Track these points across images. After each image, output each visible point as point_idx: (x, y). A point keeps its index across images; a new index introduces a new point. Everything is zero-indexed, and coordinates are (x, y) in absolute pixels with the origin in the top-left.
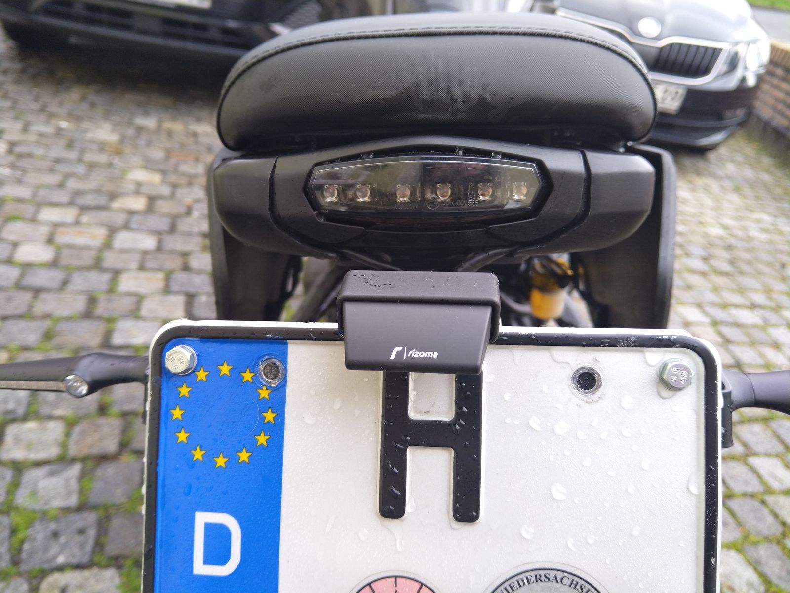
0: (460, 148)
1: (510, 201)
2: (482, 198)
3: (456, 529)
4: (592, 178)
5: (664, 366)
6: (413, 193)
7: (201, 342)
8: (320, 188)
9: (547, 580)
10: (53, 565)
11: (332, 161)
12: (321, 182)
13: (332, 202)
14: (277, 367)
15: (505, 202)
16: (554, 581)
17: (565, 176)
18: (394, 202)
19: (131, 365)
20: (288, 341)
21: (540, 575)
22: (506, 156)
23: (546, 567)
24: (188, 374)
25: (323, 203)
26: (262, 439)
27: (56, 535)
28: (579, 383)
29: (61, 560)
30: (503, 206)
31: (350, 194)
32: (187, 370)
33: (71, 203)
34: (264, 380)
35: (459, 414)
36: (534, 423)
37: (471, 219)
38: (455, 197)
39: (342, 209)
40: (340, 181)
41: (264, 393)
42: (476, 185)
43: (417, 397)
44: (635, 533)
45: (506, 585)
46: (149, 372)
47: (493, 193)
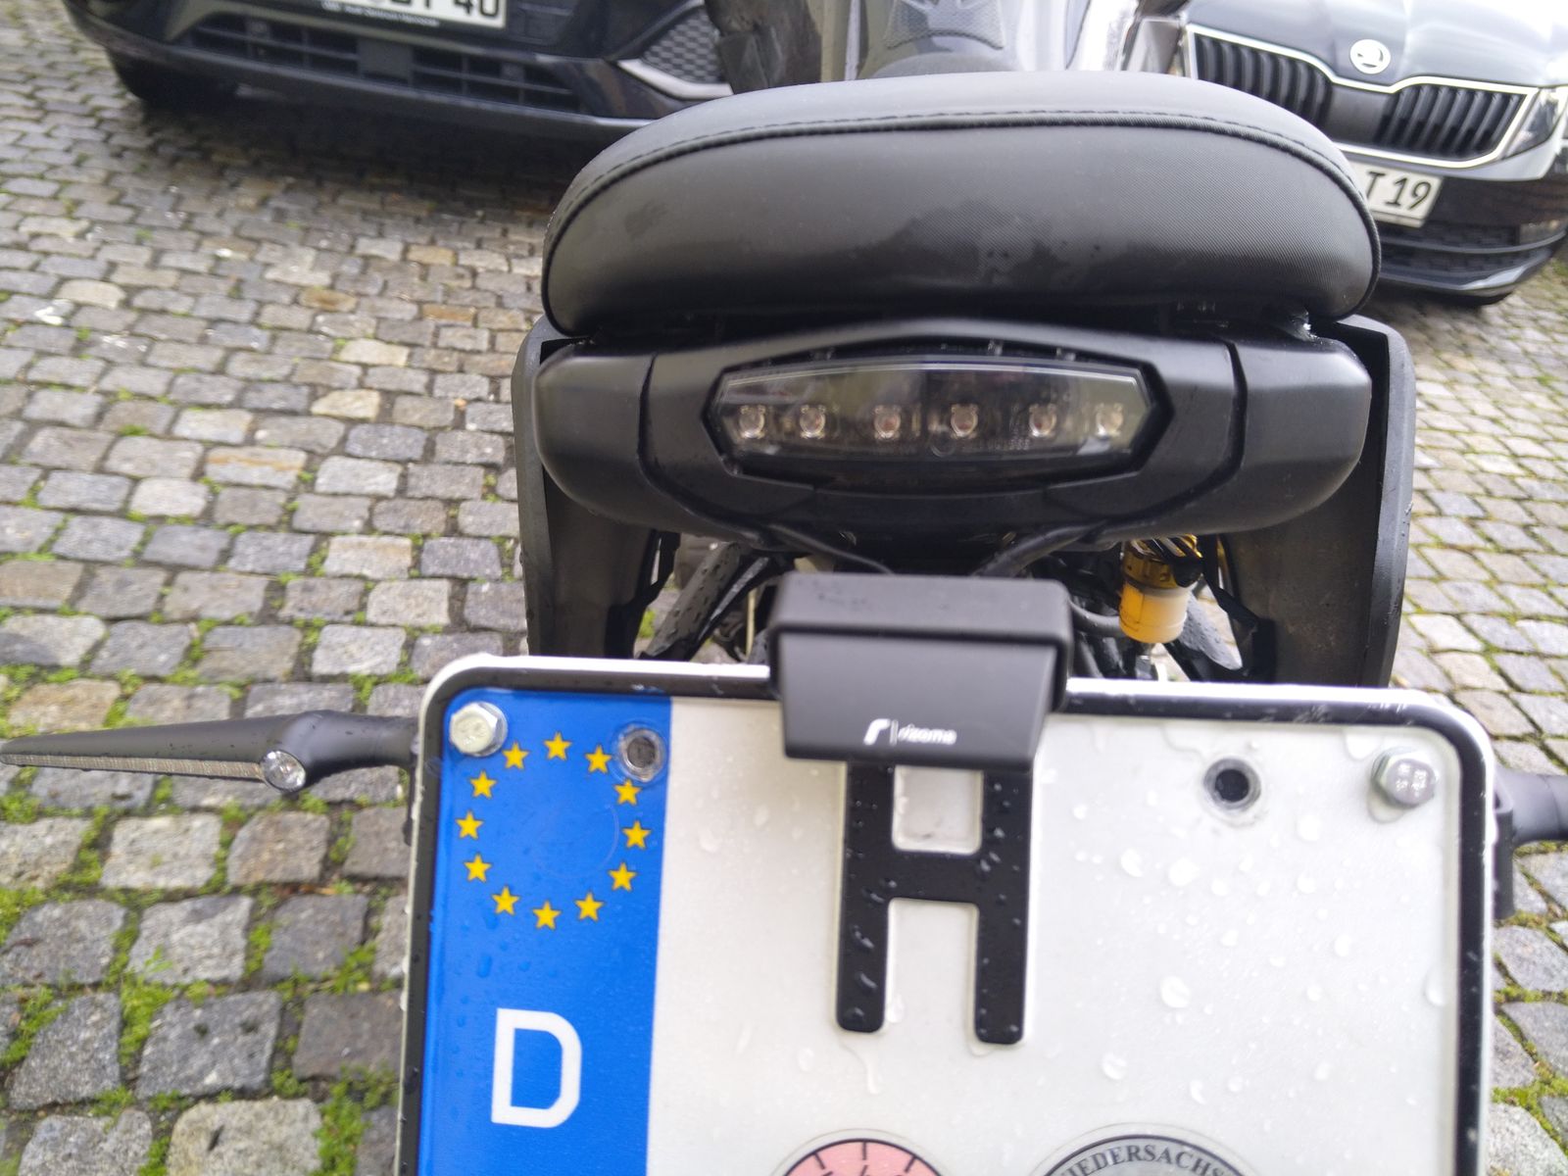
0: (997, 342)
1: (1091, 439)
2: (1036, 433)
3: (979, 1056)
4: (1249, 397)
5: (1382, 762)
6: (906, 425)
7: (516, 696)
8: (733, 411)
9: (1150, 1158)
10: (199, 1088)
11: (756, 365)
12: (735, 399)
13: (754, 440)
14: (650, 744)
15: (1081, 440)
16: (1164, 1160)
17: (1196, 393)
18: (870, 441)
19: (385, 734)
20: (675, 699)
21: (1137, 1148)
22: (1084, 356)
23: (1149, 1132)
24: (490, 758)
25: (737, 440)
26: (622, 878)
27: (202, 1031)
28: (1217, 788)
29: (212, 1079)
30: (1076, 447)
31: (787, 423)
32: (489, 748)
33: (237, 404)
34: (628, 768)
35: (988, 842)
36: (1131, 862)
37: (1015, 473)
38: (986, 431)
39: (771, 450)
40: (771, 399)
41: (627, 793)
42: (1025, 410)
43: (910, 809)
44: (1322, 1074)
45: (1071, 1163)
46: (419, 748)
47: (1058, 423)
